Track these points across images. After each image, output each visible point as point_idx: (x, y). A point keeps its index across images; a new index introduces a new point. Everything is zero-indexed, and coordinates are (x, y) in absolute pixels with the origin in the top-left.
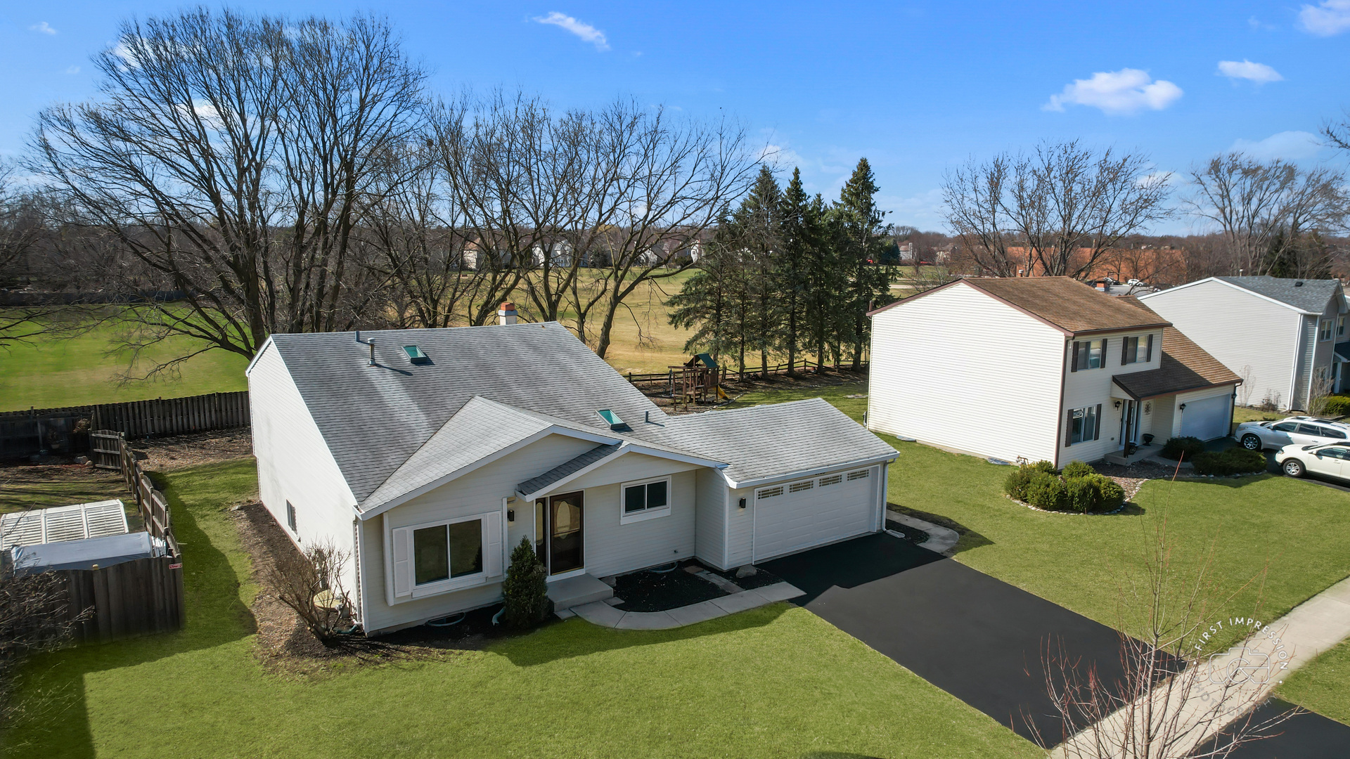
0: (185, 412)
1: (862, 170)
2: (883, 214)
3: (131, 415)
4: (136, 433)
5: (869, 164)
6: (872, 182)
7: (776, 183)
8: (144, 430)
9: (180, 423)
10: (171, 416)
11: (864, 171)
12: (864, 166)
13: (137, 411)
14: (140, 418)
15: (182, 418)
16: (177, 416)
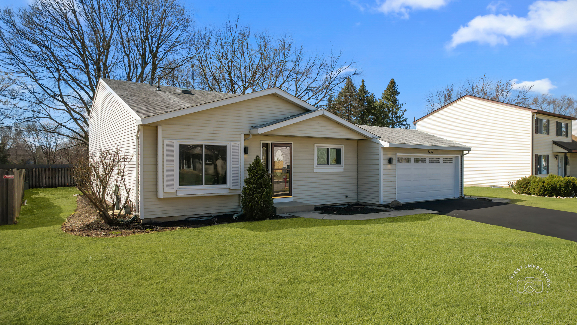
0: (63, 175)
1: (392, 84)
2: (402, 105)
3: (34, 175)
4: (36, 185)
5: (395, 81)
6: (396, 90)
7: (354, 85)
8: (41, 183)
9: (60, 181)
10: (55, 177)
11: (393, 84)
12: (393, 82)
13: (37, 173)
14: (39, 177)
15: (62, 179)
16: (59, 177)
